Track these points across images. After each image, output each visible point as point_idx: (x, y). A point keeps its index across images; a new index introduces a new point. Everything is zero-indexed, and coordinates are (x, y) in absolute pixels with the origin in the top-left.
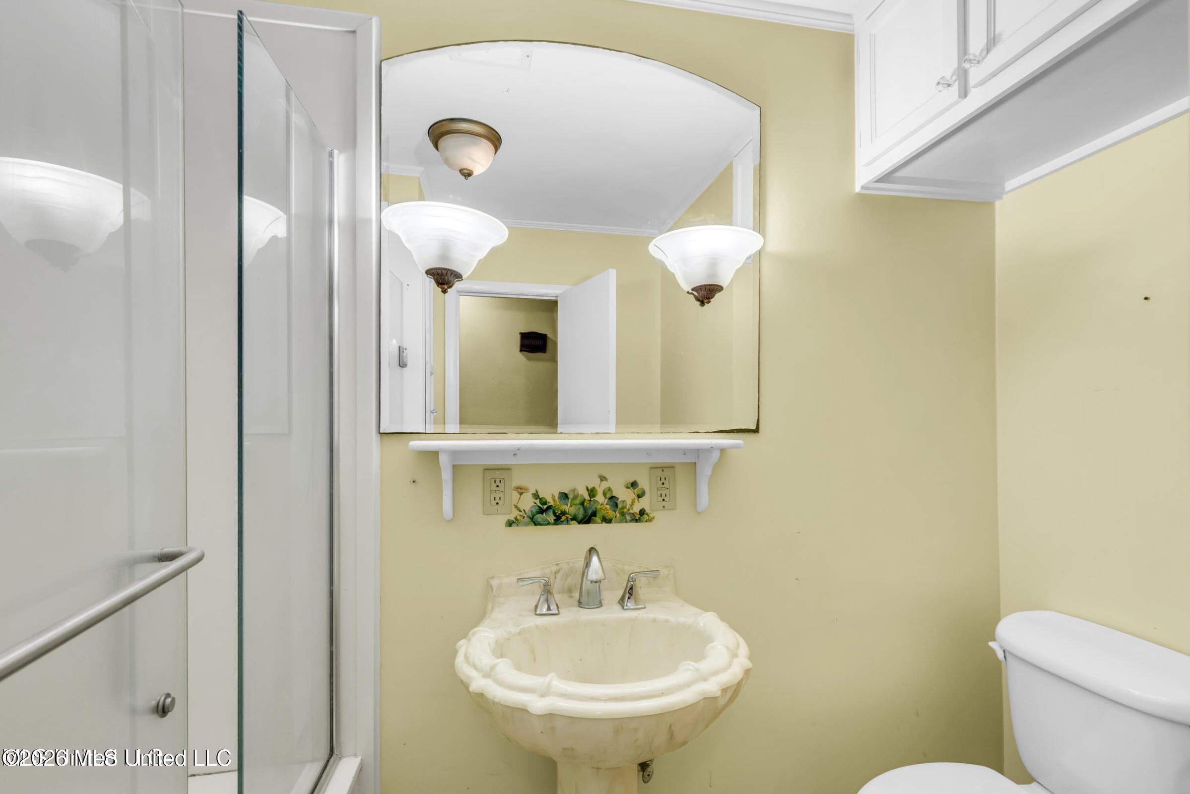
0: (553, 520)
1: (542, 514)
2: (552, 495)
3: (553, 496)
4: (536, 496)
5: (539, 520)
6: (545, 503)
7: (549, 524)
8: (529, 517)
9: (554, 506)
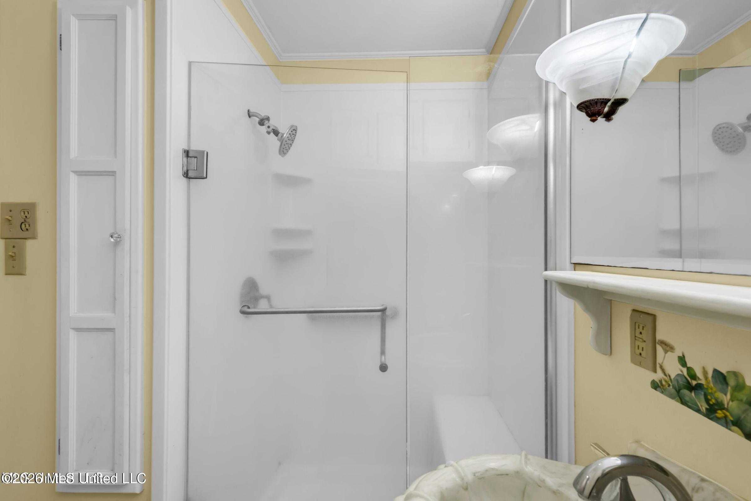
0: (704, 409)
1: (691, 391)
2: (704, 368)
3: (705, 373)
4: (682, 360)
5: (687, 399)
6: (694, 377)
7: (698, 411)
8: (674, 387)
9: (705, 386)
